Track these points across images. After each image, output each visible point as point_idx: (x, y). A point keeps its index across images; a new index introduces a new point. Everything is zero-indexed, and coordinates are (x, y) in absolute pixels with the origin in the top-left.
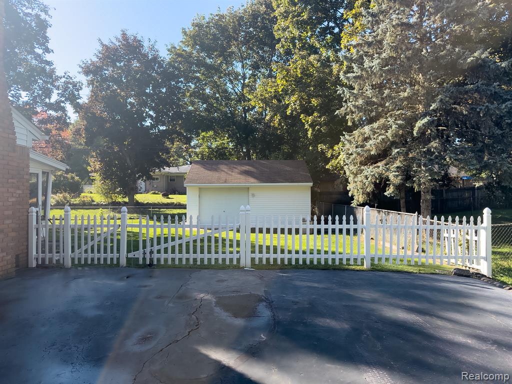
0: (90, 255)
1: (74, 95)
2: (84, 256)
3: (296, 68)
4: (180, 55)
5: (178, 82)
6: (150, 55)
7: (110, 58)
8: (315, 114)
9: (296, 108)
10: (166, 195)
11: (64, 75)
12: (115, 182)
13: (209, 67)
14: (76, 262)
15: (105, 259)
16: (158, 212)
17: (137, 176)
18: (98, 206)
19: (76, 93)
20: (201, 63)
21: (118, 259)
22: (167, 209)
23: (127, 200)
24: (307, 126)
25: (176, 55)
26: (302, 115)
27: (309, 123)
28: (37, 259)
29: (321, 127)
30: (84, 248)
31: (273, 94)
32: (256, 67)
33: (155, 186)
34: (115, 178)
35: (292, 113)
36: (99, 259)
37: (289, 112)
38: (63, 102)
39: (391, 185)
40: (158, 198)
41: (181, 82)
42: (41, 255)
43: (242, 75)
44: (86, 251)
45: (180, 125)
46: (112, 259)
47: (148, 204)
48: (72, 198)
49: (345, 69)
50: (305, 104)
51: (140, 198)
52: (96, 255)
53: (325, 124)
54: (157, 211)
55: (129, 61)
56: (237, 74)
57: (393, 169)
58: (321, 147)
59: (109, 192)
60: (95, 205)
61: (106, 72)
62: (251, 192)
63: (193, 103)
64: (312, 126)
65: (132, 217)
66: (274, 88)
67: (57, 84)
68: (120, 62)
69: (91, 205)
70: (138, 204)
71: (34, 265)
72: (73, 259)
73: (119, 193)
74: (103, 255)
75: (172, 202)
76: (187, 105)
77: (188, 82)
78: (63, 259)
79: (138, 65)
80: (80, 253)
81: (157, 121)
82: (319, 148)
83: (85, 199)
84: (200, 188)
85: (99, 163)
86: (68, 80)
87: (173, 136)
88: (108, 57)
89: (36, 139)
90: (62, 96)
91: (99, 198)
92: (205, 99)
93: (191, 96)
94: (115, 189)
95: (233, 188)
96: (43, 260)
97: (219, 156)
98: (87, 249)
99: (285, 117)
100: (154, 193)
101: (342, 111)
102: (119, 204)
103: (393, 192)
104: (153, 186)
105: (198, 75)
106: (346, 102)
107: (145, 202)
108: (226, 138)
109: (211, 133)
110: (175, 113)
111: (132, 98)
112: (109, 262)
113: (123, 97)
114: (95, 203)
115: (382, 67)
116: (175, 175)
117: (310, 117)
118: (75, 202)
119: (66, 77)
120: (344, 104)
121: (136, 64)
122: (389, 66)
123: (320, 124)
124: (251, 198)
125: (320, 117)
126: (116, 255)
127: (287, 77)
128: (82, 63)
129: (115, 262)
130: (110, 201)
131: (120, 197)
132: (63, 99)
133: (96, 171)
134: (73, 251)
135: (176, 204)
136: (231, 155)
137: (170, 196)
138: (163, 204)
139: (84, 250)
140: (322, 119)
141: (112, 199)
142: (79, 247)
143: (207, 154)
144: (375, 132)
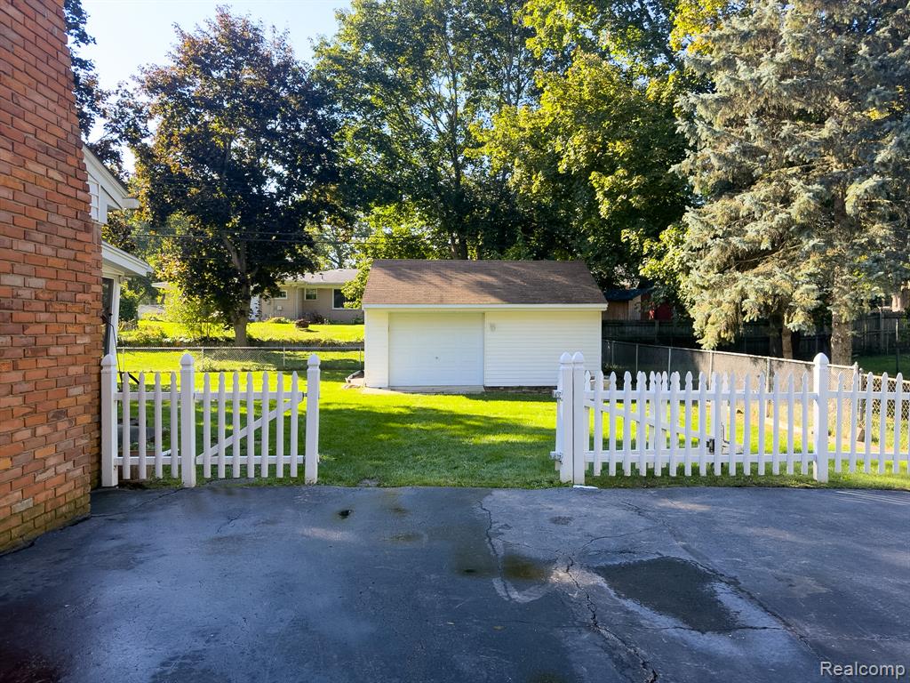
0: (238, 459)
1: (137, 130)
2: (224, 460)
3: (581, 84)
4: (337, 60)
5: (332, 111)
6: (276, 58)
7: (199, 62)
8: (621, 172)
9: (576, 160)
10: (303, 325)
11: (118, 88)
12: (208, 300)
13: (389, 84)
14: (208, 474)
15: (273, 468)
16: (292, 358)
17: (252, 288)
18: (174, 346)
19: (141, 126)
20: (373, 75)
21: (301, 468)
22: (308, 350)
23: (231, 334)
24: (599, 196)
25: (330, 58)
26: (594, 174)
27: (606, 189)
28: (120, 469)
29: (629, 198)
30: (224, 443)
31: (528, 133)
32: (477, 84)
33: (279, 308)
34: (209, 293)
35: (569, 171)
36: (258, 468)
37: (562, 168)
38: (114, 141)
39: (798, 310)
40: (289, 331)
41: (338, 111)
42: (129, 461)
43: (447, 100)
44: (229, 451)
45: (332, 193)
46: (287, 468)
47: (271, 342)
48: (123, 330)
49: (672, 88)
50: (597, 152)
51: (256, 330)
52: (253, 460)
53: (639, 192)
54: (290, 356)
55: (238, 66)
56: (438, 99)
57: (802, 279)
58: (627, 234)
59: (196, 320)
60: (168, 344)
61: (191, 88)
62: (488, 321)
63: (358, 152)
64: (610, 195)
65: (248, 368)
66: (533, 121)
67: (101, 105)
68: (219, 68)
69: (161, 344)
70: (252, 341)
71: (115, 482)
72: (200, 469)
73: (216, 321)
74: (266, 459)
75: (318, 337)
76: (348, 154)
77: (352, 111)
78: (180, 466)
79: (253, 77)
80: (217, 455)
81: (289, 185)
82: (623, 237)
83: (149, 332)
84: (390, 314)
85: (178, 263)
86: (124, 100)
87: (321, 212)
88: (195, 59)
89: (115, 206)
90: (114, 130)
91: (176, 331)
92: (382, 144)
93: (356, 136)
94: (208, 314)
95: (454, 313)
96: (135, 470)
97: (407, 252)
98: (232, 445)
99: (553, 177)
100: (279, 322)
101: (685, 165)
102: (215, 341)
103: (804, 323)
104: (275, 308)
105: (369, 97)
106: (694, 149)
107: (266, 339)
108: (416, 219)
109: (391, 209)
110: (323, 170)
111: (239, 140)
112: (280, 474)
113: (223, 137)
114: (168, 340)
115: (780, 80)
116: (316, 287)
117: (609, 178)
118: (129, 339)
119: (120, 92)
120: (688, 152)
121: (247, 75)
122: (795, 78)
123: (628, 192)
124: (488, 333)
125: (629, 177)
126: (295, 459)
127: (564, 99)
128: (140, 72)
129: (294, 473)
130: (198, 335)
131: (216, 327)
132: (116, 136)
133: (171, 279)
134: (200, 450)
135: (325, 342)
136: (428, 250)
137: (311, 327)
138: (301, 341)
139: (225, 447)
140: (635, 182)
141: (202, 332)
142: (215, 440)
143: (385, 249)
144: (764, 207)
